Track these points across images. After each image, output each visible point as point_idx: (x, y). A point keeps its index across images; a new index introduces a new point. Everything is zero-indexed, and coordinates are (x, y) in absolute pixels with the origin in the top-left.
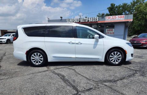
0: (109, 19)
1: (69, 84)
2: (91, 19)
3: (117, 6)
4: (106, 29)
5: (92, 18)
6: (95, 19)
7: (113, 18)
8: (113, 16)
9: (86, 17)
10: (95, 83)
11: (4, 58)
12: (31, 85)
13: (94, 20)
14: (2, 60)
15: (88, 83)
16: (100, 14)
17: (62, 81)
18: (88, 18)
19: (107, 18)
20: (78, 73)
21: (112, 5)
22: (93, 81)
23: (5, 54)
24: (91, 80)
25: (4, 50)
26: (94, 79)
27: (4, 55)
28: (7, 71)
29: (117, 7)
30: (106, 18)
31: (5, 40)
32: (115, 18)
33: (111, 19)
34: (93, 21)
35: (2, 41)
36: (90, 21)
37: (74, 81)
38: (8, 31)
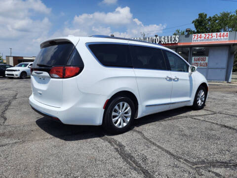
0: (199, 39)
1: (134, 165)
2: (164, 39)
3: (210, 17)
4: (193, 58)
5: (168, 37)
6: (173, 39)
7: (207, 37)
8: (207, 34)
9: (156, 36)
10: (191, 167)
11: (14, 103)
12: (58, 161)
13: (171, 40)
14: (9, 107)
15: (176, 166)
16: (180, 31)
17: (119, 156)
18: (160, 38)
19: (196, 37)
20: (151, 142)
21: (201, 15)
22: (186, 160)
23: (16, 96)
24: (181, 158)
25: (15, 89)
26: (187, 158)
27: (15, 98)
28: (16, 127)
29: (210, 19)
30: (193, 37)
31: (18, 73)
32: (210, 37)
33: (202, 38)
34: (169, 42)
35: (13, 75)
36: (162, 43)
37: (145, 159)
38: (24, 58)
